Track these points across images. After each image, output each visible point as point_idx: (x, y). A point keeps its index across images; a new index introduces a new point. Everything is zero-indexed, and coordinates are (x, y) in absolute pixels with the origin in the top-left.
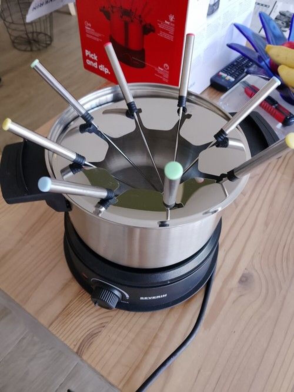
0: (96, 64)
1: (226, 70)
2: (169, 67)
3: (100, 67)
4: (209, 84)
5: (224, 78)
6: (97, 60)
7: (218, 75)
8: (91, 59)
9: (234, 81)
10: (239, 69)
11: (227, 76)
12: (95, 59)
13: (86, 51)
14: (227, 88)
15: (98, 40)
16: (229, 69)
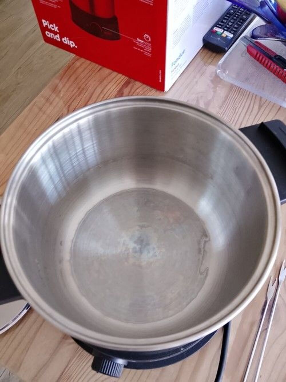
0: (58, 36)
1: (222, 24)
2: (151, 38)
3: (63, 39)
4: (201, 45)
5: (220, 35)
6: (58, 31)
7: (211, 32)
8: (51, 31)
9: (233, 37)
10: (238, 19)
11: (223, 32)
12: (55, 30)
13: (43, 21)
14: (225, 49)
15: (55, 6)
16: (225, 21)
